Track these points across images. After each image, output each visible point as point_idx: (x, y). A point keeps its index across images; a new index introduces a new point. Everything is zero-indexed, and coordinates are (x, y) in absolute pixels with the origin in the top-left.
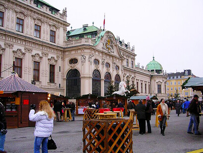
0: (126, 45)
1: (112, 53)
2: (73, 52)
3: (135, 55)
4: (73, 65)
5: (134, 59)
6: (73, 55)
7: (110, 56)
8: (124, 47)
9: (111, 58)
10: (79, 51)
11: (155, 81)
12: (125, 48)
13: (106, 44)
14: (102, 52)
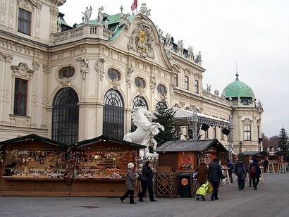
0: (185, 51)
1: (150, 59)
2: (67, 55)
3: (202, 70)
4: (65, 80)
5: (200, 77)
6: (67, 60)
7: (146, 64)
8: (180, 54)
9: (148, 69)
10: (77, 53)
11: (239, 117)
12: (183, 56)
13: (138, 39)
14: (128, 56)
